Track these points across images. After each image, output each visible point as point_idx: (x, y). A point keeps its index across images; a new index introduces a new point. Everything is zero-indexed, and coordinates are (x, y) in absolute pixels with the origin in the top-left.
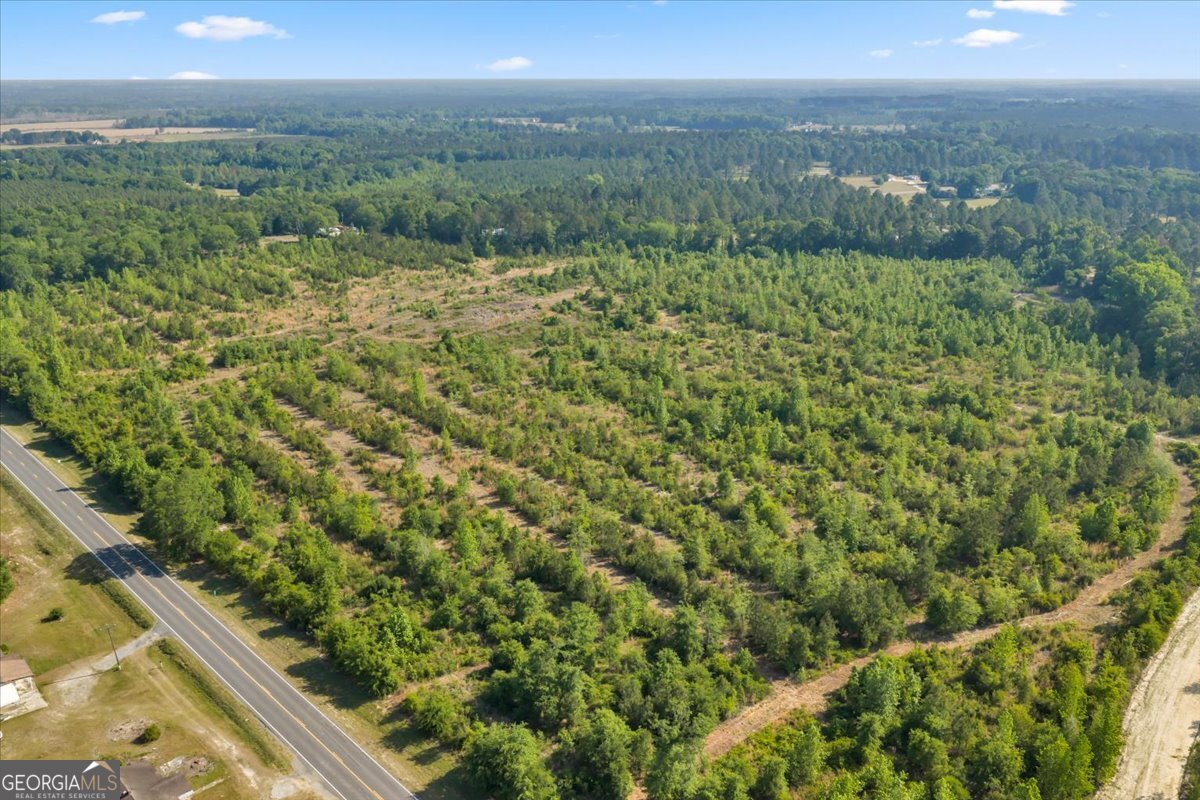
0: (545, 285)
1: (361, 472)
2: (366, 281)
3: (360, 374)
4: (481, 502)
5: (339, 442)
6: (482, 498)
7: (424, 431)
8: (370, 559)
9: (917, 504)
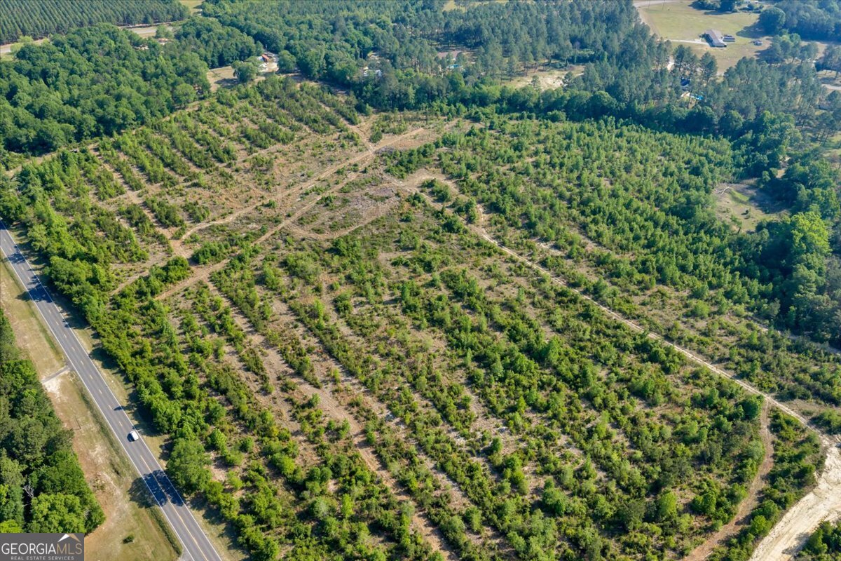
0: (405, 163)
1: (286, 400)
2: (285, 148)
3: (284, 281)
4: (356, 441)
5: (273, 362)
6: (356, 436)
7: (324, 356)
8: (294, 498)
9: (605, 465)
